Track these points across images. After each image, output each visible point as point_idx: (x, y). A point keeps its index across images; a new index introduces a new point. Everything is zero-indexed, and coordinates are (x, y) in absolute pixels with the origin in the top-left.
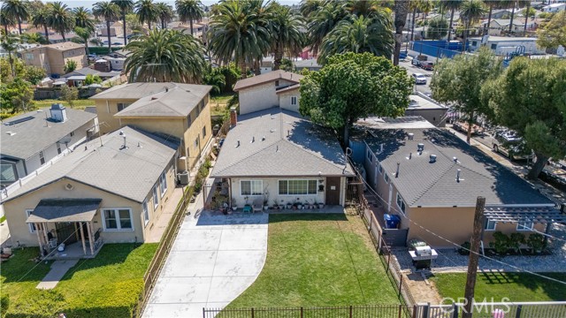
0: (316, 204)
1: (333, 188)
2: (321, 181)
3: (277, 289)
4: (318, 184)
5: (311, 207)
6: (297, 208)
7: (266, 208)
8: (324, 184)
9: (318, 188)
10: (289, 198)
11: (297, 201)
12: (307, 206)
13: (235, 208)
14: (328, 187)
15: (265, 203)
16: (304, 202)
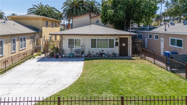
0: (113, 54)
1: (124, 45)
2: (116, 40)
3: (89, 90)
4: (115, 41)
5: (111, 56)
6: (102, 56)
7: (83, 55)
8: (118, 41)
9: (115, 44)
10: (97, 50)
11: (102, 52)
12: (108, 55)
13: (63, 56)
14: (121, 44)
15: (83, 53)
16: (106, 53)
